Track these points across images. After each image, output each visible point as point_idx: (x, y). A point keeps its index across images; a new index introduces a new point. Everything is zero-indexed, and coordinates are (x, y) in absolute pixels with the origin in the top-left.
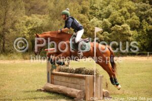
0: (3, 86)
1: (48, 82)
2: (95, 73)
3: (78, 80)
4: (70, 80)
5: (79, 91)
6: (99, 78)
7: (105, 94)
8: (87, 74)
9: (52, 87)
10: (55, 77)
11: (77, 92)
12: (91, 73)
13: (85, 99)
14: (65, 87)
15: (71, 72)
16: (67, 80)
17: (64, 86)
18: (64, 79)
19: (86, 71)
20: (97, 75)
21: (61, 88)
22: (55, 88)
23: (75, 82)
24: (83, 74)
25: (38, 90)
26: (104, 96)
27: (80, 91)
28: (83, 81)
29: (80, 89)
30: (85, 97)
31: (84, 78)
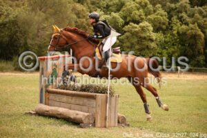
1: (41, 102)
2: (109, 92)
3: (86, 100)
4: (73, 100)
5: (86, 114)
6: (114, 98)
7: (120, 120)
8: (98, 92)
9: (47, 109)
10: (52, 96)
11: (84, 115)
12: (103, 91)
13: (94, 125)
14: (66, 109)
15: (74, 90)
16: (70, 100)
17: (65, 107)
18: (65, 99)
19: (95, 89)
20: (111, 94)
21: (62, 110)
22: (52, 110)
23: (81, 103)
24: (92, 92)
26: (119, 122)
27: (88, 114)
28: (93, 102)
29: (88, 112)
30: (94, 122)
31: (94, 98)
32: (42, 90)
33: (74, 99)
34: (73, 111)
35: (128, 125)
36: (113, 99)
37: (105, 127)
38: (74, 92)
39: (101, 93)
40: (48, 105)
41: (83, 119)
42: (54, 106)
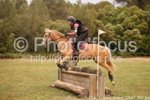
0: (21, 81)
2: (98, 73)
3: (83, 78)
4: (76, 78)
7: (107, 92)
8: (91, 73)
9: (61, 84)
10: (65, 75)
11: (81, 89)
12: (95, 72)
13: (88, 96)
15: (78, 71)
16: (74, 78)
17: (71, 83)
18: (71, 77)
19: (90, 70)
20: (100, 74)
21: (69, 85)
22: (63, 85)
23: (81, 80)
28: (87, 80)
29: (84, 87)
30: (88, 94)
32: (59, 71)
34: (75, 86)
35: (113, 95)
36: (101, 77)
39: (93, 73)
41: (80, 92)
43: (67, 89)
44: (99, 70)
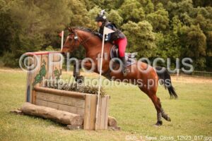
1: (28, 101)
2: (99, 92)
3: (74, 100)
4: (62, 100)
5: (74, 115)
6: (105, 99)
7: (110, 123)
8: (88, 92)
9: (34, 109)
10: (39, 95)
11: (72, 116)
12: (94, 91)
13: (82, 127)
14: (54, 109)
16: (58, 99)
17: (52, 107)
18: (52, 98)
19: (85, 88)
20: (102, 95)
21: (49, 110)
22: (38, 110)
23: (70, 103)
24: (82, 92)
25: (11, 112)
26: (109, 125)
27: (76, 115)
28: (82, 102)
29: (76, 113)
30: (83, 124)
31: (83, 98)
32: (29, 88)
33: (62, 98)
34: (61, 111)
35: (119, 129)
37: (94, 130)
38: (62, 91)
39: (91, 93)
40: (35, 104)
42: (41, 105)
43: (46, 117)
44: (101, 88)
